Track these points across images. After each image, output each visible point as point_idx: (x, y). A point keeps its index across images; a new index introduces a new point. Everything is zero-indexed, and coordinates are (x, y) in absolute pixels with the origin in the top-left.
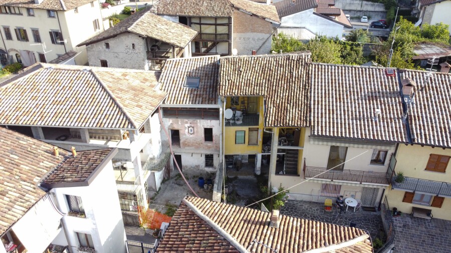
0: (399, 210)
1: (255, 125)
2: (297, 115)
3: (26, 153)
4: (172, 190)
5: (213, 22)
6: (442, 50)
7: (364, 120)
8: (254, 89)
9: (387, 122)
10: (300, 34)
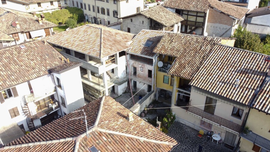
5: (195, 14)
7: (228, 84)
8: (174, 52)
9: (243, 90)
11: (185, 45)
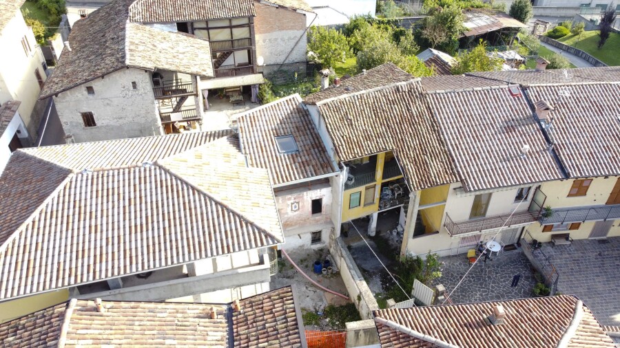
0: (539, 241)
1: (370, 182)
2: (441, 169)
3: (179, 329)
8: (377, 142)
9: (536, 158)
11: (379, 117)
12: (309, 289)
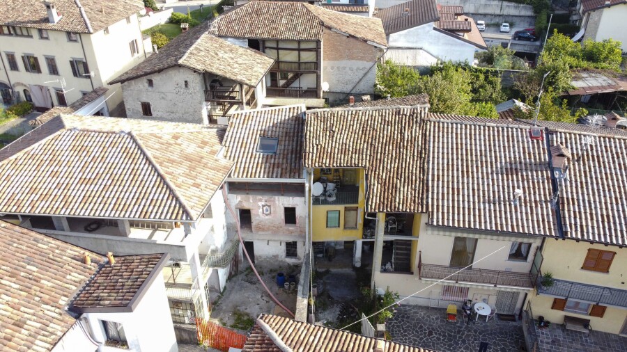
0: (546, 319)
1: (353, 203)
2: (410, 196)
3: (48, 262)
4: (241, 290)
5: (295, 46)
6: (610, 82)
7: (500, 204)
8: (352, 157)
9: (531, 207)
10: (415, 58)
11: (365, 135)
12: (264, 298)
